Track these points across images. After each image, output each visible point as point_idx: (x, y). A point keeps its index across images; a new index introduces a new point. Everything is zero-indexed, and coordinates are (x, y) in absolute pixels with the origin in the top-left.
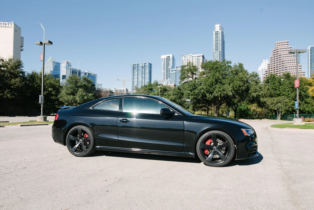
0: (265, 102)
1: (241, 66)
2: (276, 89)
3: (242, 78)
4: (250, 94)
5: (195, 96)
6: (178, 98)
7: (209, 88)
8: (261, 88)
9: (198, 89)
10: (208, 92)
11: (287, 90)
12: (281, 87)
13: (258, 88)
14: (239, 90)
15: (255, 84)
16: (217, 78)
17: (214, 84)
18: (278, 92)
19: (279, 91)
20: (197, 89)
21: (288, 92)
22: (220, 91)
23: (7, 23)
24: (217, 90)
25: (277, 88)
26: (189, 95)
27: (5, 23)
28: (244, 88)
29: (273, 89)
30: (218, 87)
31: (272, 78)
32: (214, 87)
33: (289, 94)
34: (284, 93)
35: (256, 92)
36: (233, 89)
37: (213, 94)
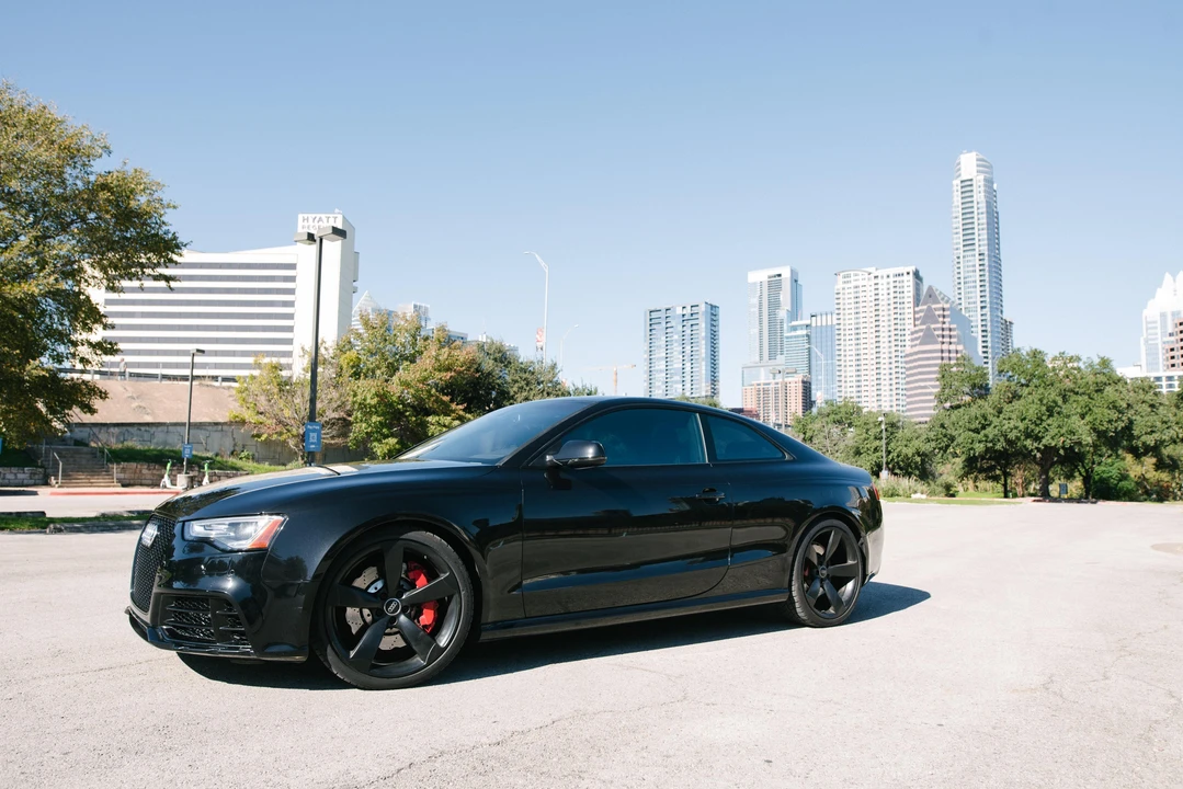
1: (1105, 363)
4: (1137, 437)
5: (990, 445)
6: (940, 449)
7: (1033, 427)
8: (1166, 423)
10: (1028, 435)
13: (1158, 424)
14: (1108, 430)
15: (1149, 409)
16: (1052, 404)
17: (1044, 418)
20: (991, 426)
22: (1062, 435)
23: (323, 216)
24: (1053, 431)
26: (973, 441)
27: (318, 216)
28: (1121, 425)
30: (1056, 424)
32: (1044, 424)
35: (1152, 432)
36: (1094, 430)
37: (1044, 441)
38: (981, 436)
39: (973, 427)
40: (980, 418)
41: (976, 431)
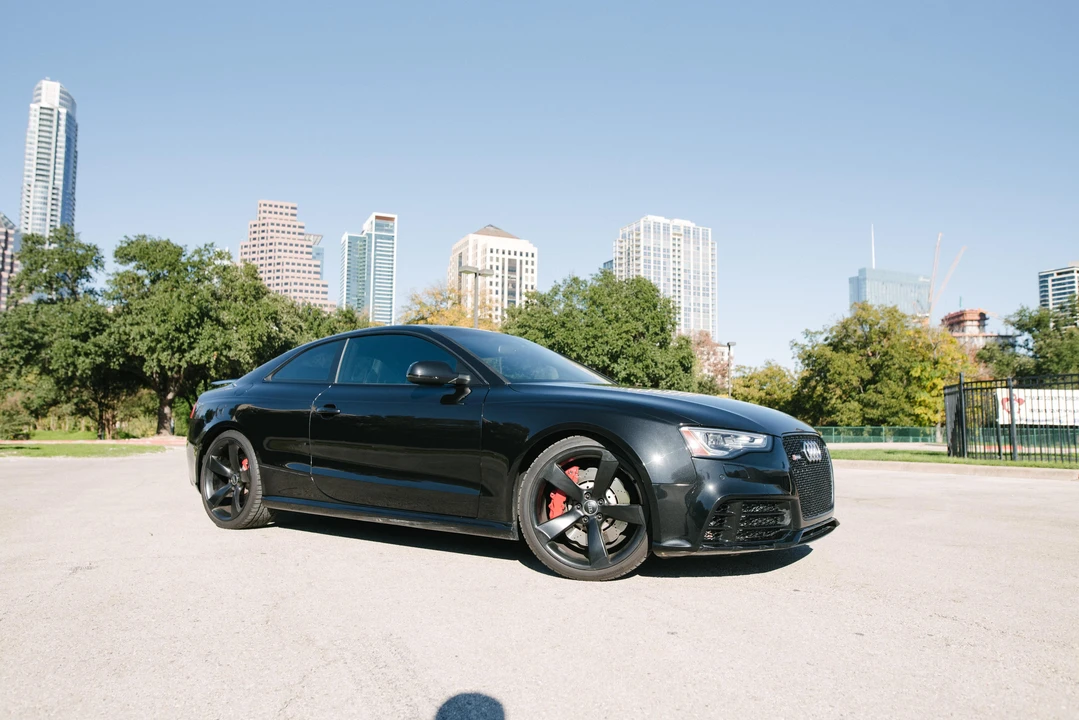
9: (110, 334)
20: (105, 334)
22: (216, 350)
24: (203, 343)
30: (207, 334)
37: (187, 356)
38: (89, 346)
39: (76, 330)
41: (84, 338)
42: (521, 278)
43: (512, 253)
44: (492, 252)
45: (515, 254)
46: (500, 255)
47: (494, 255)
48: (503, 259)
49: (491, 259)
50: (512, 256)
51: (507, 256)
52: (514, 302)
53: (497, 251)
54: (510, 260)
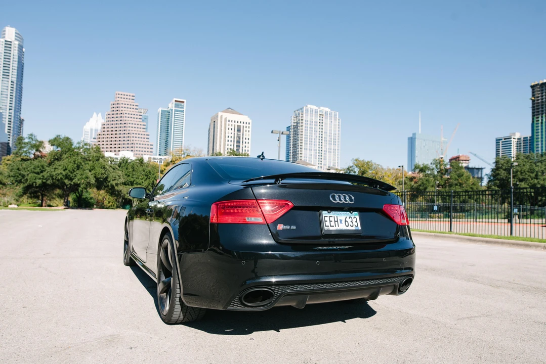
0: (121, 191)
2: (129, 176)
3: (104, 166)
4: (109, 182)
5: (44, 181)
7: (70, 174)
10: (67, 177)
11: (140, 177)
12: (134, 173)
14: (100, 178)
16: (79, 164)
17: (75, 170)
18: (132, 180)
19: (132, 178)
21: (142, 179)
25: (131, 175)
26: (36, 178)
28: (105, 176)
29: (126, 175)
30: (80, 173)
31: (125, 162)
32: (75, 173)
33: (143, 182)
34: (138, 180)
35: (115, 180)
36: (95, 177)
40: (40, 167)
42: (243, 135)
43: (239, 122)
44: (229, 121)
45: (241, 122)
46: (233, 123)
47: (230, 123)
48: (235, 125)
49: (229, 125)
50: (239, 124)
51: (236, 124)
52: (239, 146)
53: (232, 121)
54: (238, 126)
